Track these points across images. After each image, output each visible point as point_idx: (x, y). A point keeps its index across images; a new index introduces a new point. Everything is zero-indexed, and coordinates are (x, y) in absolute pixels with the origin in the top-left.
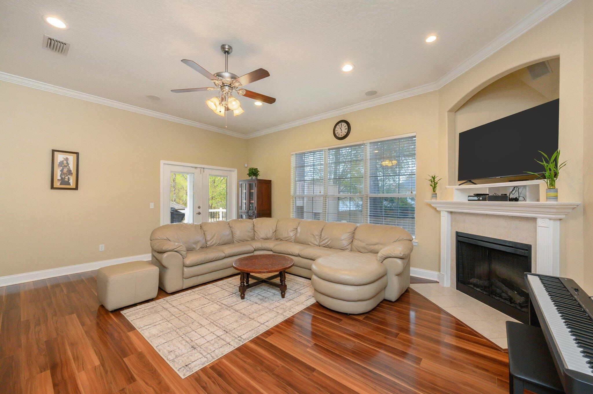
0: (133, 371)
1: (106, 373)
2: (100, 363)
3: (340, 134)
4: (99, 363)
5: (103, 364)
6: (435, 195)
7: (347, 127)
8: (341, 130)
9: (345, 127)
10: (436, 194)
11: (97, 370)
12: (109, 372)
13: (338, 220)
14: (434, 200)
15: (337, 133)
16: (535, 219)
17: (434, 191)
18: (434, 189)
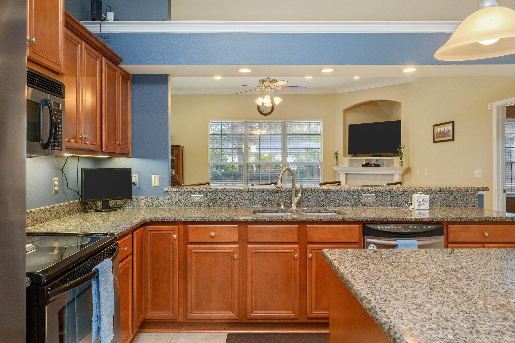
3: (265, 110)
10: (337, 163)
16: (393, 175)
17: (337, 161)
18: (336, 159)
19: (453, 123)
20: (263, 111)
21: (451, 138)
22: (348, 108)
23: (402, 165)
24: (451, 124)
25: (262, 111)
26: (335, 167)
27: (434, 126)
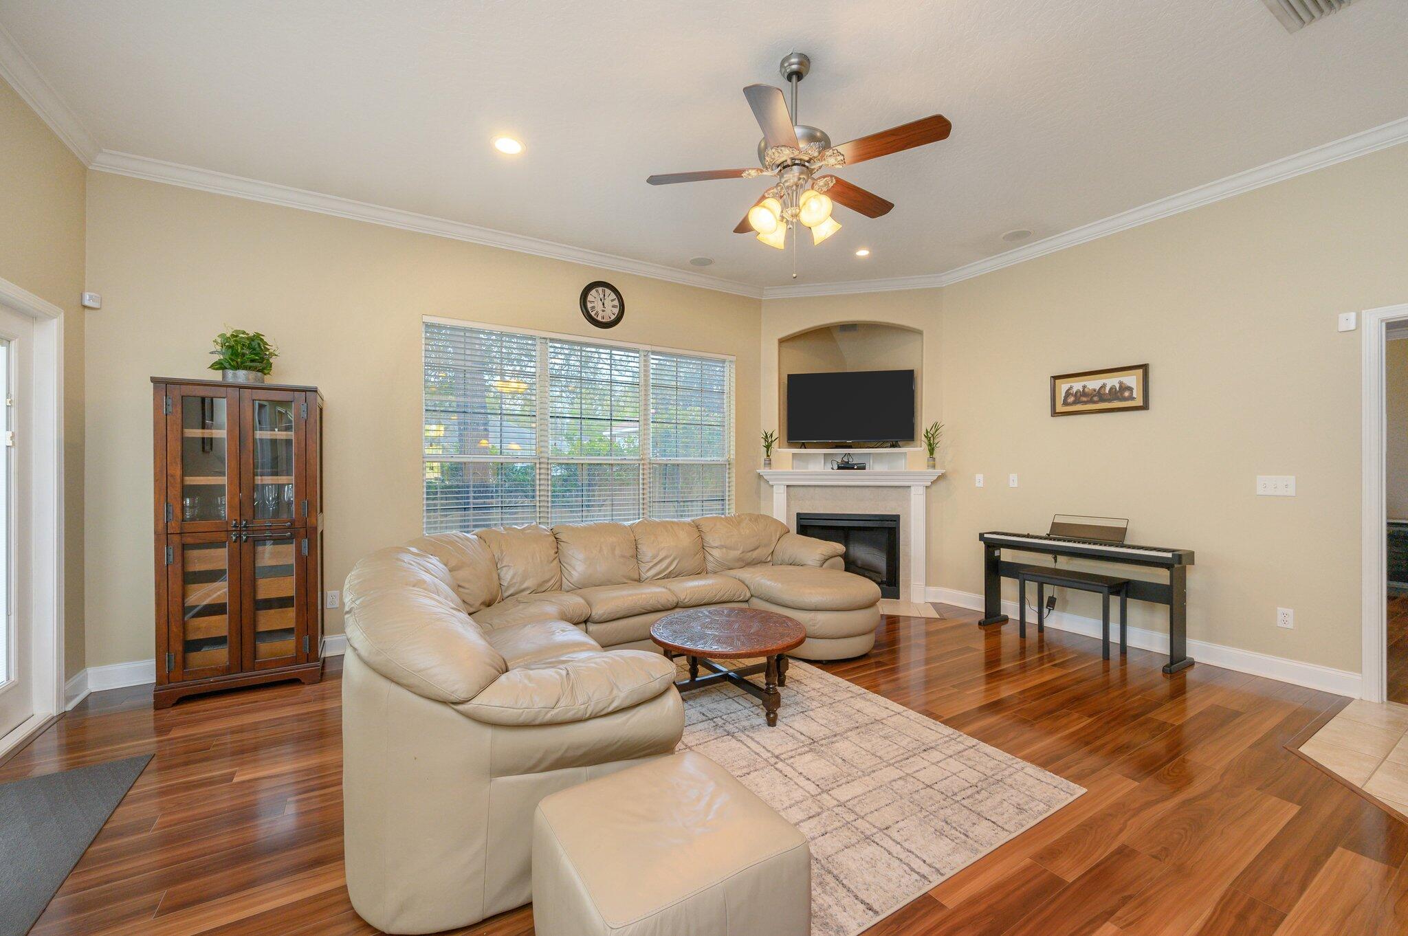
0: (1101, 855)
1: (1130, 897)
2: (1105, 922)
3: (601, 313)
4: (1108, 923)
5: (1108, 915)
6: (768, 463)
7: (616, 303)
8: (603, 304)
9: (612, 301)
10: (770, 460)
11: (1131, 920)
12: (1126, 894)
13: (584, 519)
14: (767, 470)
15: (593, 308)
16: (909, 487)
17: (768, 456)
18: (767, 452)
19: (1145, 368)
20: (597, 314)
21: (1139, 402)
22: (791, 335)
23: (934, 467)
24: (1140, 371)
25: (593, 314)
26: (762, 471)
27: (1055, 378)
